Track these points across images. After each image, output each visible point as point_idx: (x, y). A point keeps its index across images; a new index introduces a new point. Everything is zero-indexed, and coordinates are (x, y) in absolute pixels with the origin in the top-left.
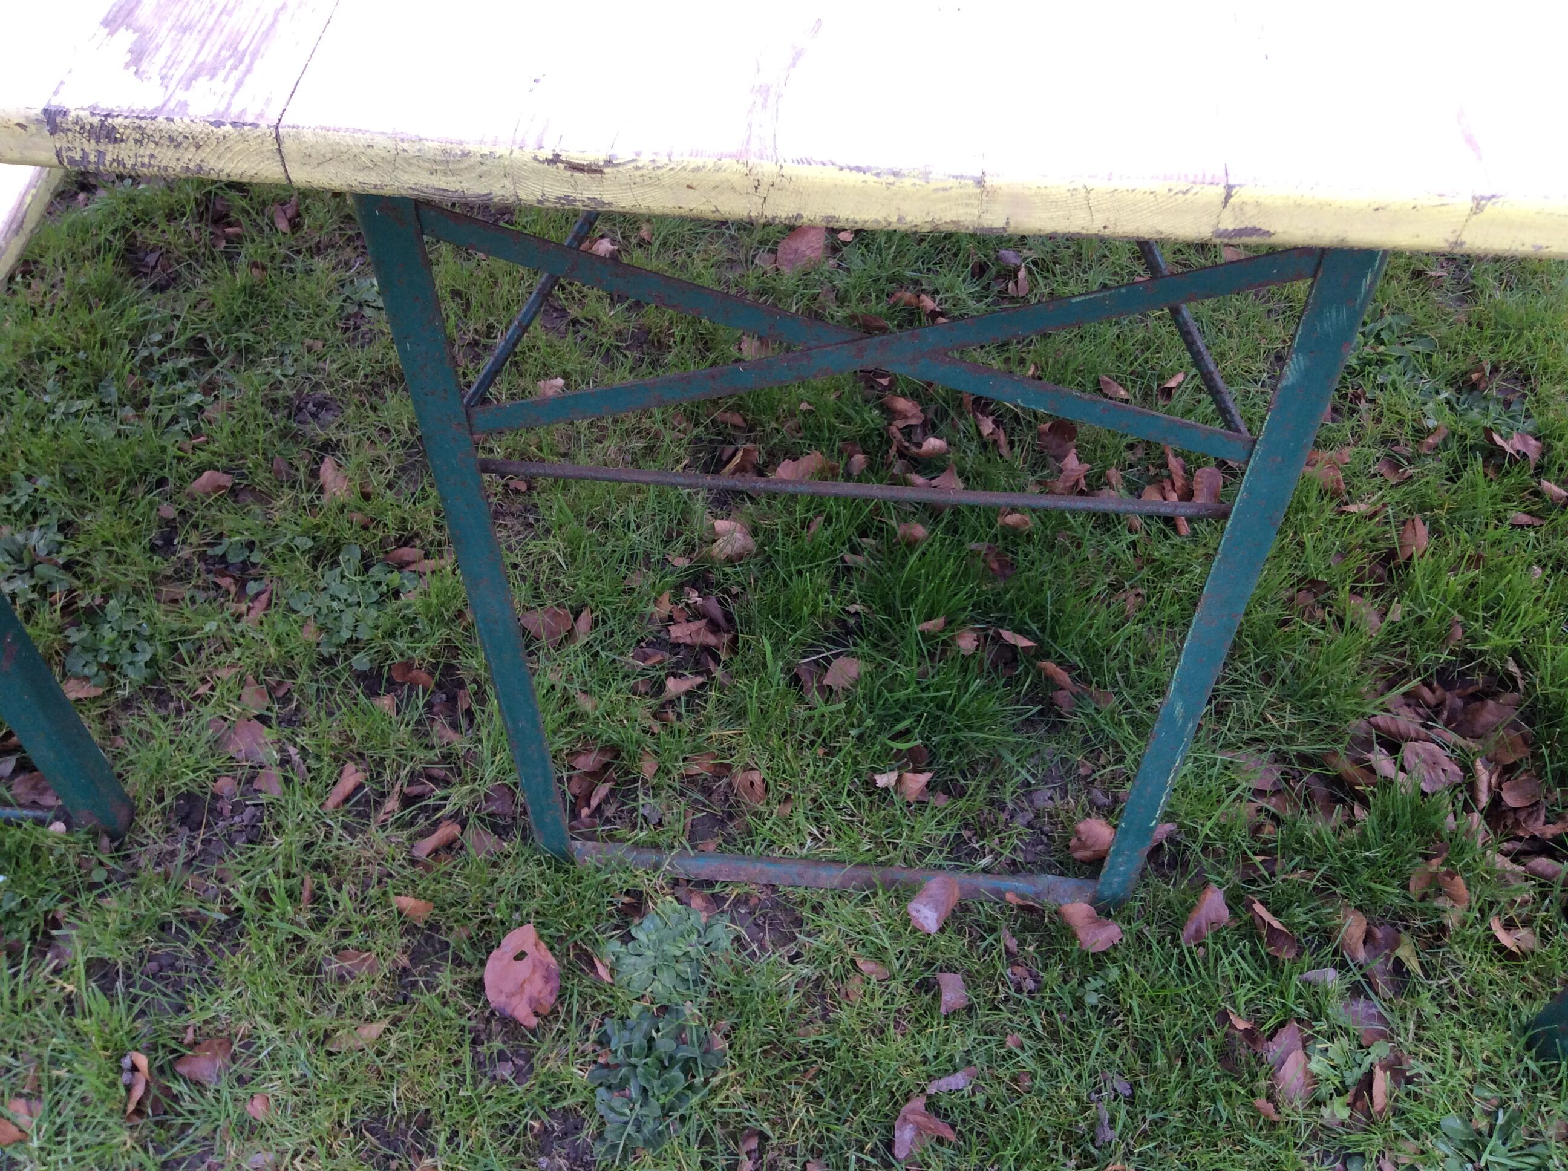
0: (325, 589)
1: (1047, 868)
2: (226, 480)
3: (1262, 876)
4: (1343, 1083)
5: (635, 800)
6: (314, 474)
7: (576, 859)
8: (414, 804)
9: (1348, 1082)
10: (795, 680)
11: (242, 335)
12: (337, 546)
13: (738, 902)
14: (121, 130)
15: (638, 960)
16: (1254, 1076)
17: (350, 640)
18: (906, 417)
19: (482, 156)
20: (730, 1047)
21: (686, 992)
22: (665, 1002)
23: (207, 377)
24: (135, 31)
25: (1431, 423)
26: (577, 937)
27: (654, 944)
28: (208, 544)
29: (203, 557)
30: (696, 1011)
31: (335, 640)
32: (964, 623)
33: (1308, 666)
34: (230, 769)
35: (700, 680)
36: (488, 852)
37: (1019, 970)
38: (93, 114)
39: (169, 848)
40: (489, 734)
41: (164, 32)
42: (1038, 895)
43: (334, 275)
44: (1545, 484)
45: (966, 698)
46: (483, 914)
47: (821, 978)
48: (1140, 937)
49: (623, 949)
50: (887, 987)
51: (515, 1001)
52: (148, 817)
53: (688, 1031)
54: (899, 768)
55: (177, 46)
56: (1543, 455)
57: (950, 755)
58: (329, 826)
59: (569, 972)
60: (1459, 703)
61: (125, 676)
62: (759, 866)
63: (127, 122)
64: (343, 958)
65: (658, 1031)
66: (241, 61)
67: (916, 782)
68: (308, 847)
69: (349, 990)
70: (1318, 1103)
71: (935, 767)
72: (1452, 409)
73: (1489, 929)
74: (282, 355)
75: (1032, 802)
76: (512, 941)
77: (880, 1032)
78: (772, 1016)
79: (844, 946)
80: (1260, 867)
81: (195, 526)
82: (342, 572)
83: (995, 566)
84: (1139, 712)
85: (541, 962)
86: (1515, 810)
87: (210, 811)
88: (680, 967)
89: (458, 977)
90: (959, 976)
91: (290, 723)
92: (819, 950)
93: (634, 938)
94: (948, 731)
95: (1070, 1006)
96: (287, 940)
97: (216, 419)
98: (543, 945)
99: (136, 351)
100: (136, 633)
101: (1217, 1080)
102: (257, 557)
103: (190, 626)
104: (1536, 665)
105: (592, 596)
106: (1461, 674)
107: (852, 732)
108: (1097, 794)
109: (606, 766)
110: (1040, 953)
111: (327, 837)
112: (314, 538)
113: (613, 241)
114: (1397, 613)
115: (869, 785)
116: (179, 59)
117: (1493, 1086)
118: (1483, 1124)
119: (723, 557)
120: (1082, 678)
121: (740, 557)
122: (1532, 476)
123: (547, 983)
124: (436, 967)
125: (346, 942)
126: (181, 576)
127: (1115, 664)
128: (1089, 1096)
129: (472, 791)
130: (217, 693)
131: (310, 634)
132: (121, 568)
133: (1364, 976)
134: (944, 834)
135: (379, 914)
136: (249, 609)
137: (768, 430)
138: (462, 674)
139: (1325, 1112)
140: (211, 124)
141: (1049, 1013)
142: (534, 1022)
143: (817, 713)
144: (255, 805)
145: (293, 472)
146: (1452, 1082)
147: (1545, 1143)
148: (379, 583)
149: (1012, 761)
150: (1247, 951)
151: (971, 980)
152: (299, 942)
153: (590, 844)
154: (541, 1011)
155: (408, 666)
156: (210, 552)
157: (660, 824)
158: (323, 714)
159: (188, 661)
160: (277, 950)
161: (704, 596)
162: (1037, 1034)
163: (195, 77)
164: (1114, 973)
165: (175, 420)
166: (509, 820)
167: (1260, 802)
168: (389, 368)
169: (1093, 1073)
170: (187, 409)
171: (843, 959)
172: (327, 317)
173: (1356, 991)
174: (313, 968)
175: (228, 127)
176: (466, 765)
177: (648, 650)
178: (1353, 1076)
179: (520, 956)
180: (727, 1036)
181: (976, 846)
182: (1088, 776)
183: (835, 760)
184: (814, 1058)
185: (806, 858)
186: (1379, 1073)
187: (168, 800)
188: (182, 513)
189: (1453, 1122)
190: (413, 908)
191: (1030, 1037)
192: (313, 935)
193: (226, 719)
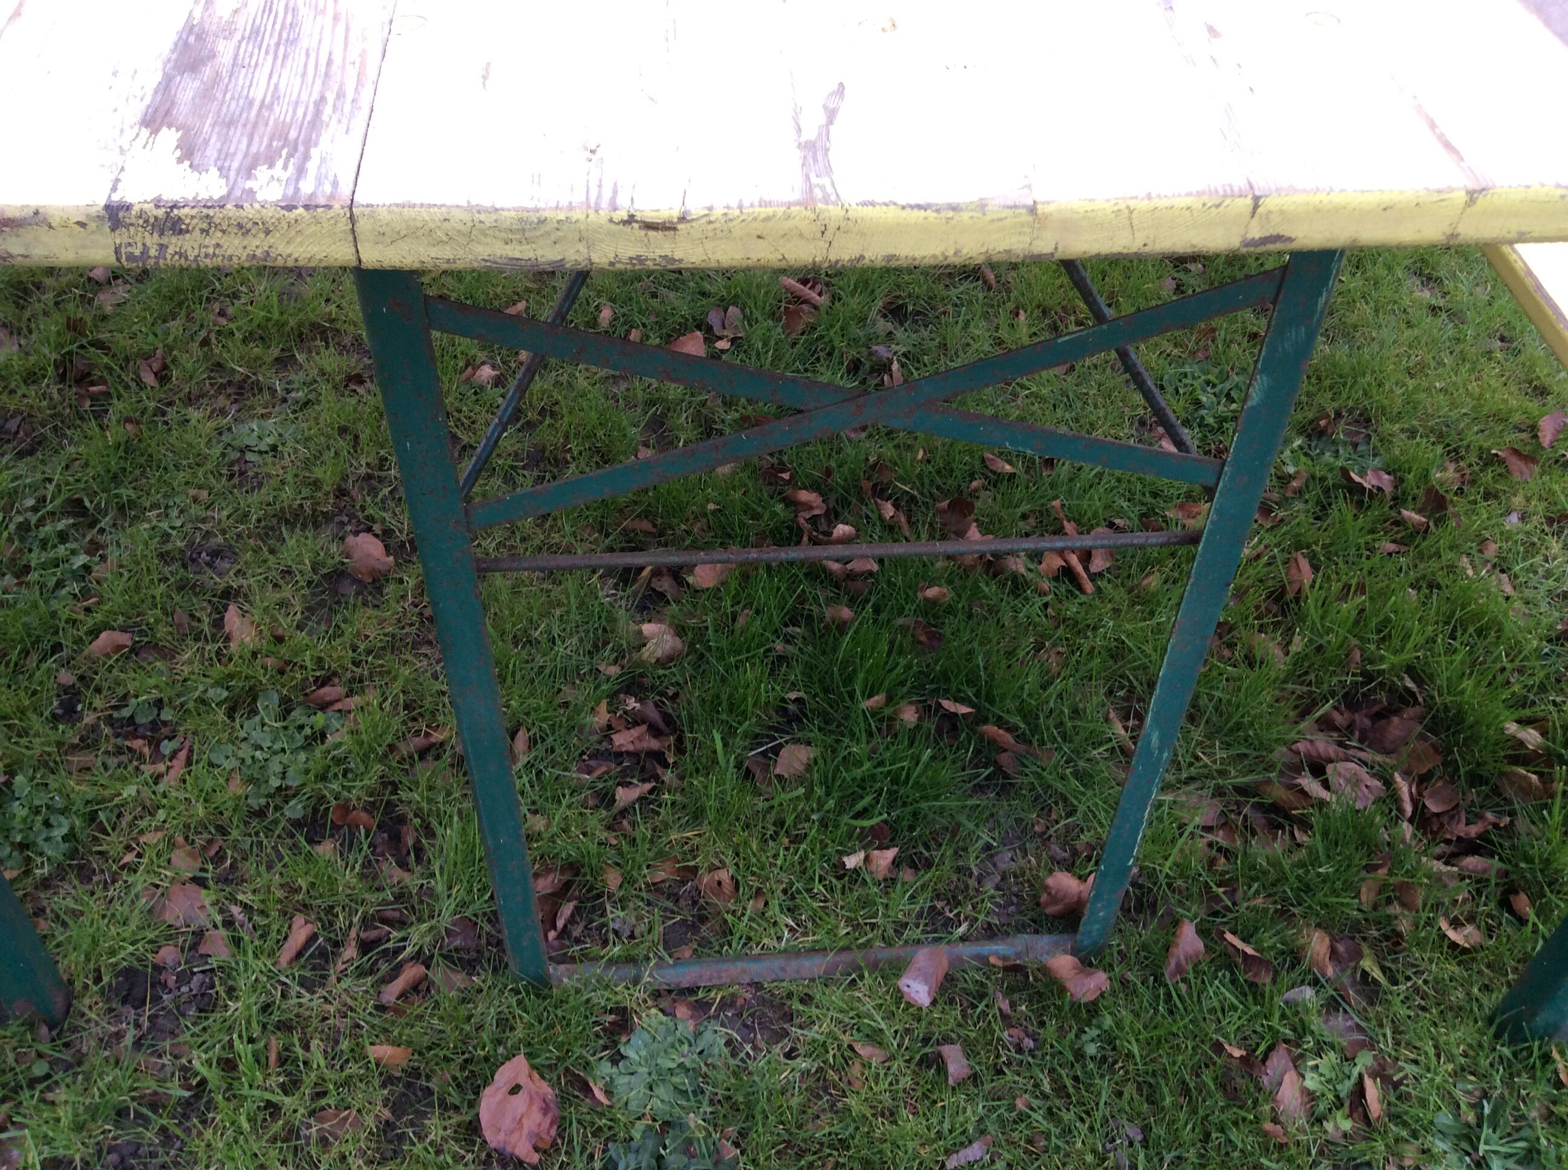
0: (245, 739)
1: (1021, 928)
2: (125, 639)
3: (1227, 908)
4: (1337, 1097)
5: (603, 914)
6: (218, 623)
7: (554, 983)
8: (371, 950)
9: (1342, 1095)
10: (748, 774)
11: (122, 491)
12: (253, 693)
13: (723, 1005)
14: (187, 221)
15: (633, 1079)
16: (1256, 1102)
17: (279, 789)
18: (811, 508)
19: (558, 222)
20: (742, 1153)
21: (685, 1103)
22: (667, 1118)
23: (88, 538)
24: (178, 130)
25: (1291, 470)
26: (568, 1063)
27: (646, 1061)
28: (113, 708)
29: (110, 721)
30: (700, 1122)
31: (263, 790)
32: (902, 698)
33: (1229, 702)
34: (169, 937)
35: (648, 786)
36: (459, 989)
37: (1015, 1032)
38: (157, 207)
39: (113, 1029)
40: (442, 868)
41: (207, 128)
42: (1018, 955)
43: (211, 424)
44: (1405, 513)
45: (918, 769)
46: (463, 1053)
47: (820, 1070)
48: (1124, 983)
49: (615, 1070)
50: (889, 1069)
51: (514, 1139)
52: (87, 1001)
53: (696, 1144)
54: (864, 848)
55: (226, 140)
56: (1396, 487)
57: (912, 828)
58: (284, 984)
59: (564, 1100)
60: (1367, 722)
61: (41, 854)
62: (740, 965)
63: (194, 212)
64: (321, 1120)
65: (665, 1148)
66: (296, 149)
67: (884, 858)
68: (266, 1008)
69: (335, 1151)
70: (1319, 1121)
71: (898, 841)
72: (1306, 454)
73: (1440, 929)
74: (167, 507)
75: (995, 865)
76: (504, 1075)
77: (892, 1115)
78: (781, 1114)
79: (839, 1033)
80: (1224, 897)
81: (98, 690)
82: (262, 719)
83: (923, 638)
84: (1082, 764)
85: (537, 1093)
86: (1438, 815)
87: (153, 986)
88: (676, 1080)
89: (447, 1123)
90: (958, 1047)
91: (226, 881)
92: (814, 1041)
93: (623, 1057)
94: (905, 804)
95: (1072, 1058)
96: (259, 1107)
97: (106, 579)
98: (536, 1076)
99: (11, 519)
100: (48, 807)
101: (1223, 1110)
102: (167, 715)
103: (107, 793)
104: (1431, 678)
105: (528, 714)
106: (1364, 695)
107: (814, 817)
108: (1056, 849)
109: (567, 885)
110: (1032, 1011)
111: (284, 996)
112: (228, 688)
113: (494, 367)
114: (1298, 645)
115: (839, 868)
116: (232, 150)
117: (1472, 1078)
118: (1471, 1118)
119: (653, 661)
120: (1021, 738)
121: (671, 659)
122: (1391, 508)
123: (545, 1114)
124: (424, 1115)
125: (323, 1102)
126: (88, 742)
127: (1051, 722)
128: (1104, 1146)
129: (432, 928)
130: (145, 860)
131: (236, 787)
132: (24, 741)
133: (1335, 990)
134: (918, 908)
135: (353, 1069)
136: (168, 768)
137: (678, 532)
138: (402, 809)
139: (1329, 1126)
140: (283, 208)
141: (1052, 1071)
142: (535, 1158)
143: (776, 802)
144: (203, 972)
145: (195, 624)
146: (1438, 1079)
147: (1531, 1127)
148: (301, 728)
149: (971, 826)
150: (1227, 980)
151: (970, 1049)
152: (273, 1109)
153: (562, 967)
154: (541, 1145)
155: (345, 809)
156: (116, 715)
157: (632, 936)
158: (263, 869)
159: (109, 829)
160: (249, 1120)
161: (640, 700)
162: (1043, 1093)
163: (253, 166)
164: (1108, 1021)
165: (60, 584)
166: (474, 954)
167: (1210, 837)
168: (282, 510)
169: (1105, 1121)
170: (73, 572)
171: (839, 1047)
172: (209, 466)
173: (1332, 1006)
174: (291, 1133)
175: (301, 210)
176: (421, 902)
177: (592, 763)
178: (1345, 1088)
179: (515, 1090)
180: (737, 1145)
181: (951, 915)
182: (1045, 833)
183: (803, 846)
184: (828, 1151)
185: (785, 951)
186: (1368, 1082)
187: (106, 979)
188: (82, 678)
189: (1445, 1118)
190: (390, 1057)
191: (1037, 1097)
192: (287, 1100)
193: (157, 886)
